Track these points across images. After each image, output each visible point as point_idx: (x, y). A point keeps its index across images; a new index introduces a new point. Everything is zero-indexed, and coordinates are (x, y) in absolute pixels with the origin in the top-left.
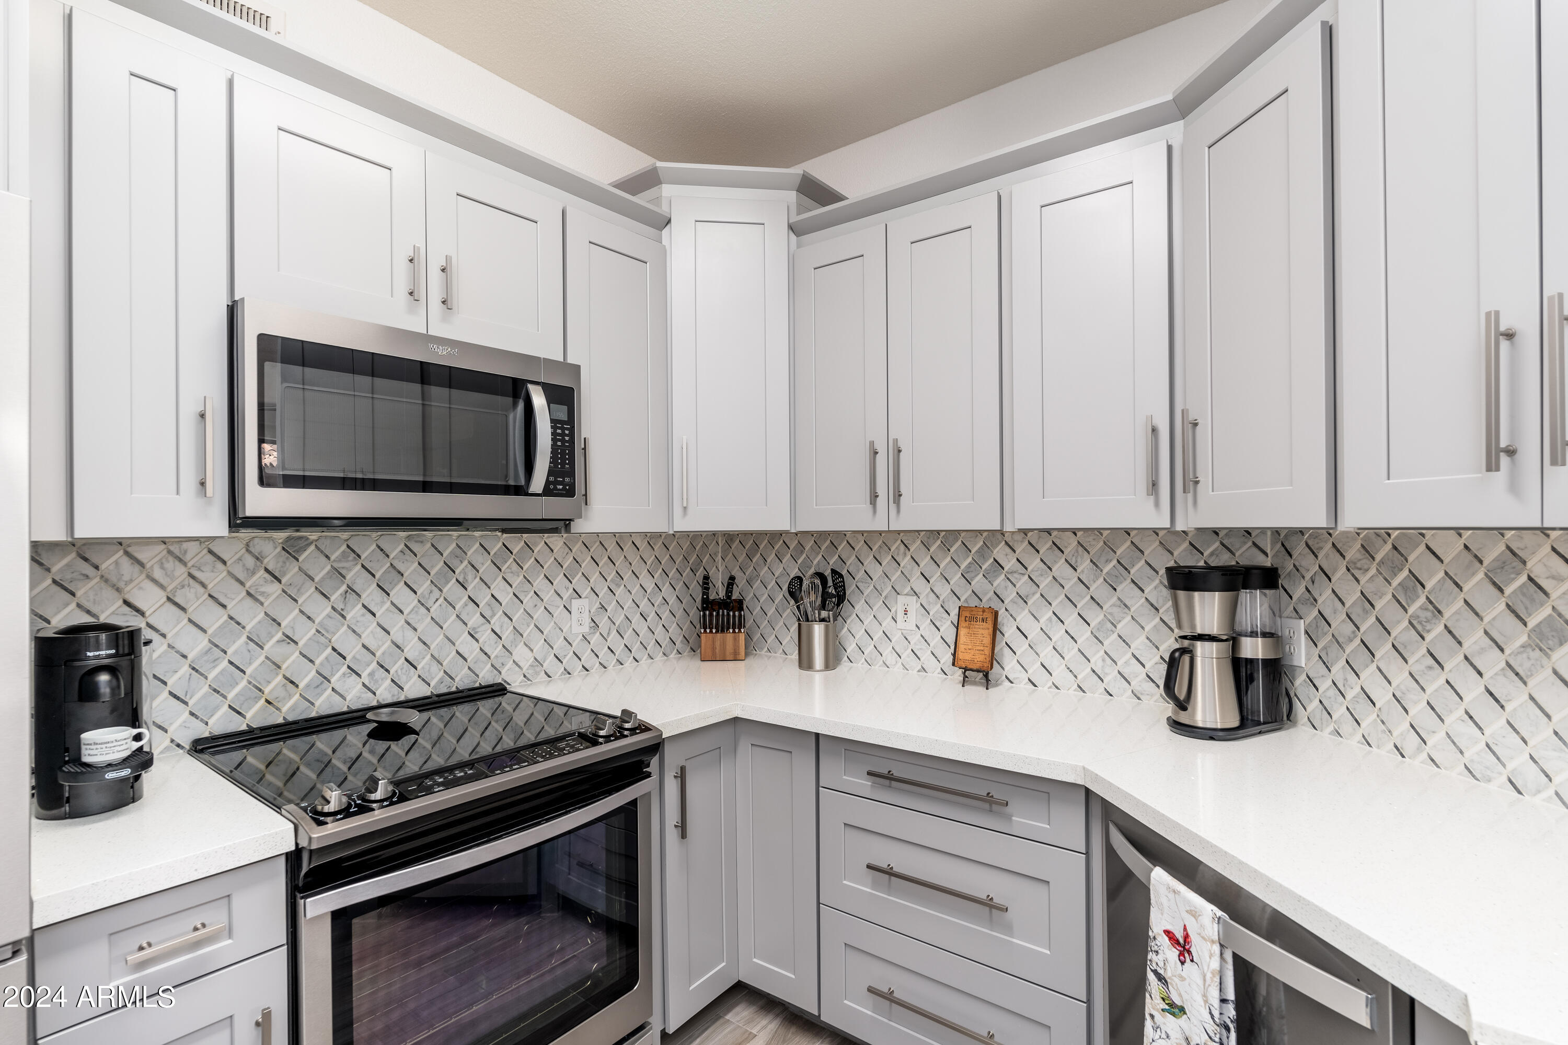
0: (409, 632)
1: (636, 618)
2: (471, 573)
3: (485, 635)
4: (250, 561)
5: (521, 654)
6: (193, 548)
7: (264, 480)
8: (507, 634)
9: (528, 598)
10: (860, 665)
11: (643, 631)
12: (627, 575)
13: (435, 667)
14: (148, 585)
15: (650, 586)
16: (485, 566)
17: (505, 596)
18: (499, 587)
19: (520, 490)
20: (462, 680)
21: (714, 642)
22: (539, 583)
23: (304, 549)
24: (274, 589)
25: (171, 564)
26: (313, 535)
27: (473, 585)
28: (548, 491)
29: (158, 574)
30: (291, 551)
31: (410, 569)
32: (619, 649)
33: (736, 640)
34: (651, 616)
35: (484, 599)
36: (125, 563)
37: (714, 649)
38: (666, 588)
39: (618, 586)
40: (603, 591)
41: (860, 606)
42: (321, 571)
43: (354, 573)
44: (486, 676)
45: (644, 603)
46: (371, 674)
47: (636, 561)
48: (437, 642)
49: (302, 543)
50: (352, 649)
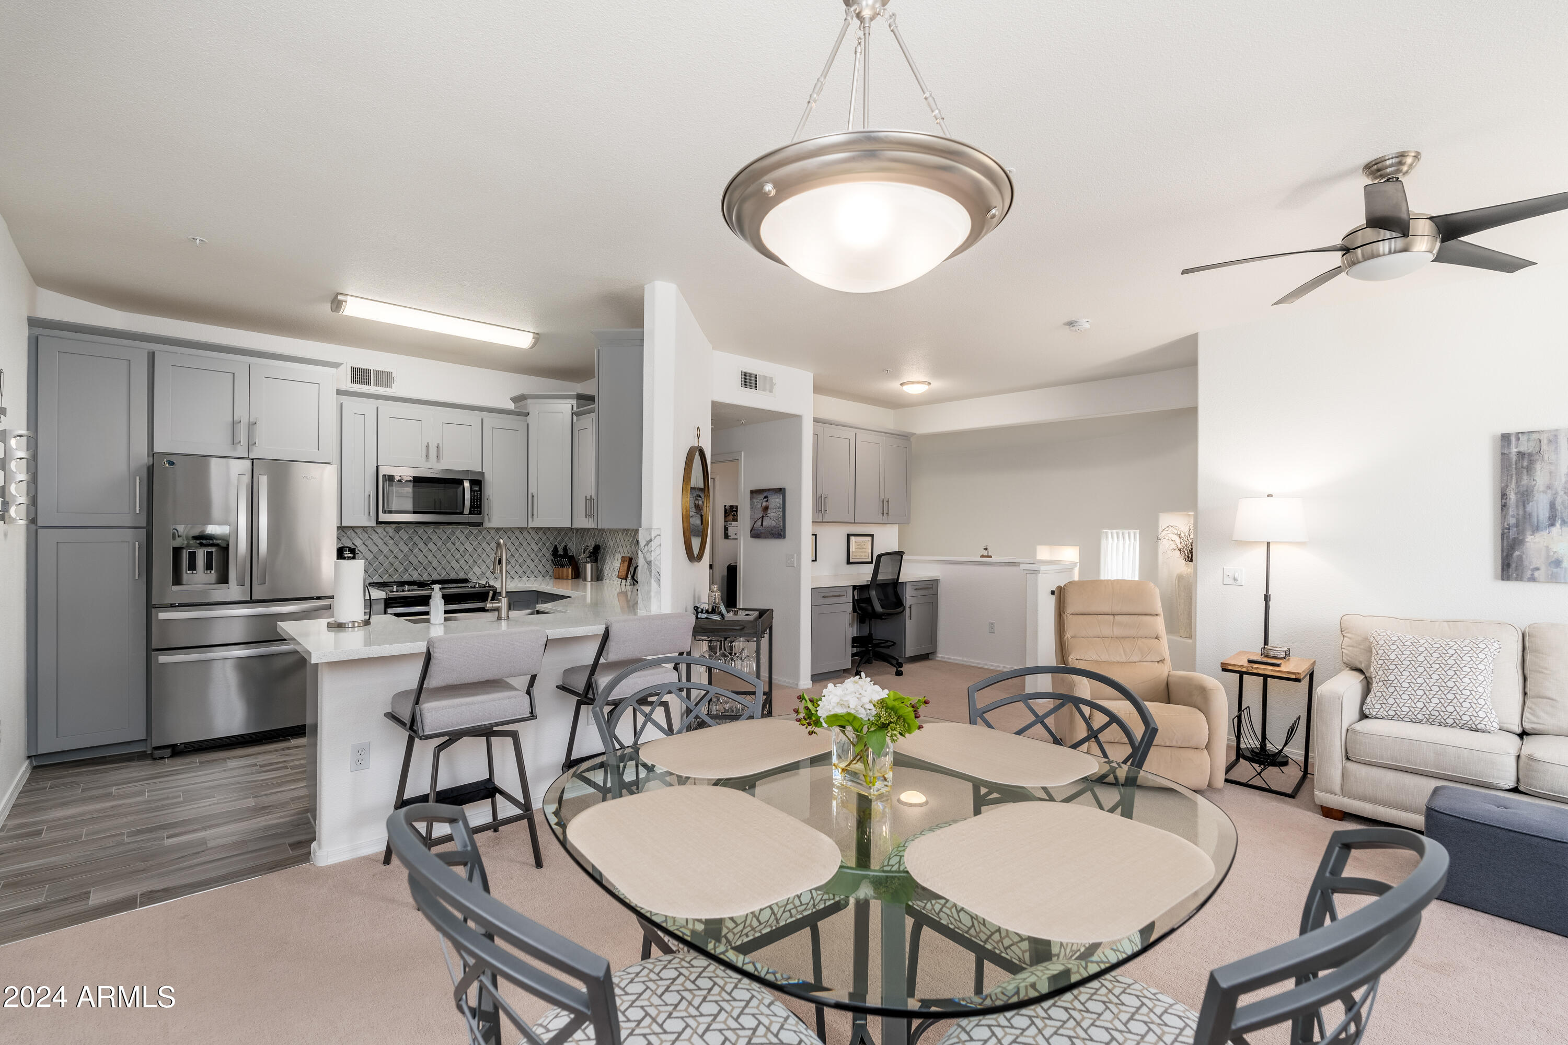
0: (434, 559)
1: (529, 561)
2: (457, 540)
3: (462, 562)
4: (385, 533)
5: (476, 569)
6: (370, 529)
7: (384, 512)
8: (471, 562)
9: (479, 550)
10: (607, 581)
11: (532, 566)
12: (525, 544)
13: (443, 571)
14: (358, 539)
15: (536, 548)
16: (462, 538)
17: (470, 549)
18: (467, 546)
19: (462, 513)
20: (453, 576)
21: (559, 571)
22: (484, 545)
23: (401, 530)
24: (392, 542)
25: (364, 533)
26: (403, 526)
27: (458, 544)
28: (470, 513)
29: (361, 536)
30: (397, 531)
31: (435, 538)
32: (520, 572)
33: (567, 571)
34: (537, 561)
35: (462, 549)
36: (353, 532)
37: (559, 574)
38: (544, 550)
39: (520, 548)
40: (513, 549)
41: (608, 557)
42: (406, 537)
43: (416, 538)
44: (462, 576)
45: (533, 556)
46: (421, 571)
47: (529, 538)
48: (444, 562)
49: (400, 529)
50: (415, 562)
